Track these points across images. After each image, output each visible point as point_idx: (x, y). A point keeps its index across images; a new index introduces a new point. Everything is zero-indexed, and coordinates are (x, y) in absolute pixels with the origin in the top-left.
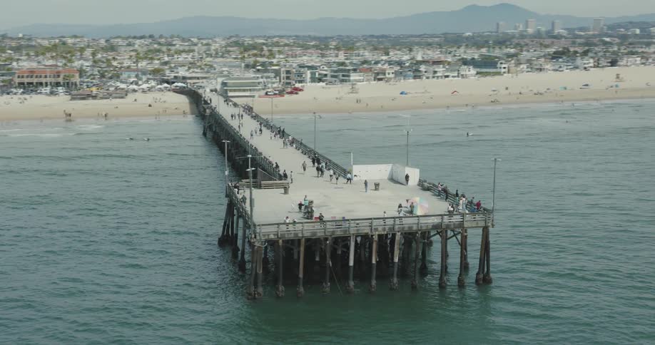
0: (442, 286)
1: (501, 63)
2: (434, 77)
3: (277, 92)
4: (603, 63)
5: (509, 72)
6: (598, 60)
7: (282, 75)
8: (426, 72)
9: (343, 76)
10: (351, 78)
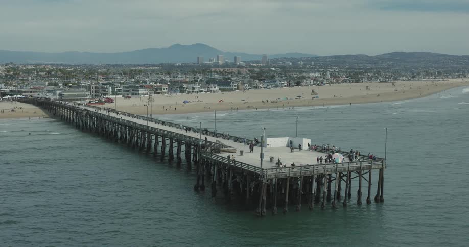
0: (359, 203)
1: (233, 83)
2: (193, 92)
3: (97, 101)
4: (292, 83)
5: (238, 89)
6: (290, 81)
7: (92, 90)
8: (187, 88)
9: (133, 90)
10: (140, 92)
